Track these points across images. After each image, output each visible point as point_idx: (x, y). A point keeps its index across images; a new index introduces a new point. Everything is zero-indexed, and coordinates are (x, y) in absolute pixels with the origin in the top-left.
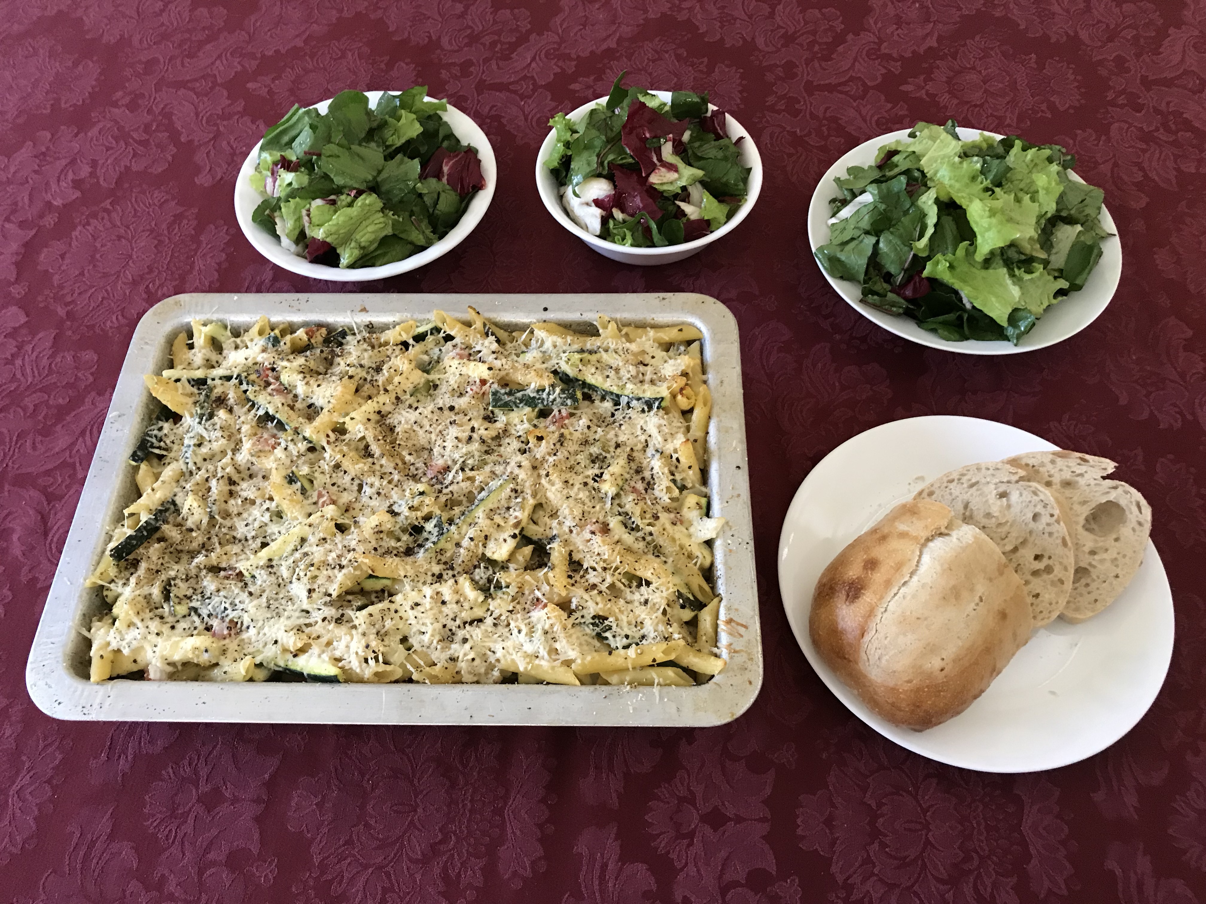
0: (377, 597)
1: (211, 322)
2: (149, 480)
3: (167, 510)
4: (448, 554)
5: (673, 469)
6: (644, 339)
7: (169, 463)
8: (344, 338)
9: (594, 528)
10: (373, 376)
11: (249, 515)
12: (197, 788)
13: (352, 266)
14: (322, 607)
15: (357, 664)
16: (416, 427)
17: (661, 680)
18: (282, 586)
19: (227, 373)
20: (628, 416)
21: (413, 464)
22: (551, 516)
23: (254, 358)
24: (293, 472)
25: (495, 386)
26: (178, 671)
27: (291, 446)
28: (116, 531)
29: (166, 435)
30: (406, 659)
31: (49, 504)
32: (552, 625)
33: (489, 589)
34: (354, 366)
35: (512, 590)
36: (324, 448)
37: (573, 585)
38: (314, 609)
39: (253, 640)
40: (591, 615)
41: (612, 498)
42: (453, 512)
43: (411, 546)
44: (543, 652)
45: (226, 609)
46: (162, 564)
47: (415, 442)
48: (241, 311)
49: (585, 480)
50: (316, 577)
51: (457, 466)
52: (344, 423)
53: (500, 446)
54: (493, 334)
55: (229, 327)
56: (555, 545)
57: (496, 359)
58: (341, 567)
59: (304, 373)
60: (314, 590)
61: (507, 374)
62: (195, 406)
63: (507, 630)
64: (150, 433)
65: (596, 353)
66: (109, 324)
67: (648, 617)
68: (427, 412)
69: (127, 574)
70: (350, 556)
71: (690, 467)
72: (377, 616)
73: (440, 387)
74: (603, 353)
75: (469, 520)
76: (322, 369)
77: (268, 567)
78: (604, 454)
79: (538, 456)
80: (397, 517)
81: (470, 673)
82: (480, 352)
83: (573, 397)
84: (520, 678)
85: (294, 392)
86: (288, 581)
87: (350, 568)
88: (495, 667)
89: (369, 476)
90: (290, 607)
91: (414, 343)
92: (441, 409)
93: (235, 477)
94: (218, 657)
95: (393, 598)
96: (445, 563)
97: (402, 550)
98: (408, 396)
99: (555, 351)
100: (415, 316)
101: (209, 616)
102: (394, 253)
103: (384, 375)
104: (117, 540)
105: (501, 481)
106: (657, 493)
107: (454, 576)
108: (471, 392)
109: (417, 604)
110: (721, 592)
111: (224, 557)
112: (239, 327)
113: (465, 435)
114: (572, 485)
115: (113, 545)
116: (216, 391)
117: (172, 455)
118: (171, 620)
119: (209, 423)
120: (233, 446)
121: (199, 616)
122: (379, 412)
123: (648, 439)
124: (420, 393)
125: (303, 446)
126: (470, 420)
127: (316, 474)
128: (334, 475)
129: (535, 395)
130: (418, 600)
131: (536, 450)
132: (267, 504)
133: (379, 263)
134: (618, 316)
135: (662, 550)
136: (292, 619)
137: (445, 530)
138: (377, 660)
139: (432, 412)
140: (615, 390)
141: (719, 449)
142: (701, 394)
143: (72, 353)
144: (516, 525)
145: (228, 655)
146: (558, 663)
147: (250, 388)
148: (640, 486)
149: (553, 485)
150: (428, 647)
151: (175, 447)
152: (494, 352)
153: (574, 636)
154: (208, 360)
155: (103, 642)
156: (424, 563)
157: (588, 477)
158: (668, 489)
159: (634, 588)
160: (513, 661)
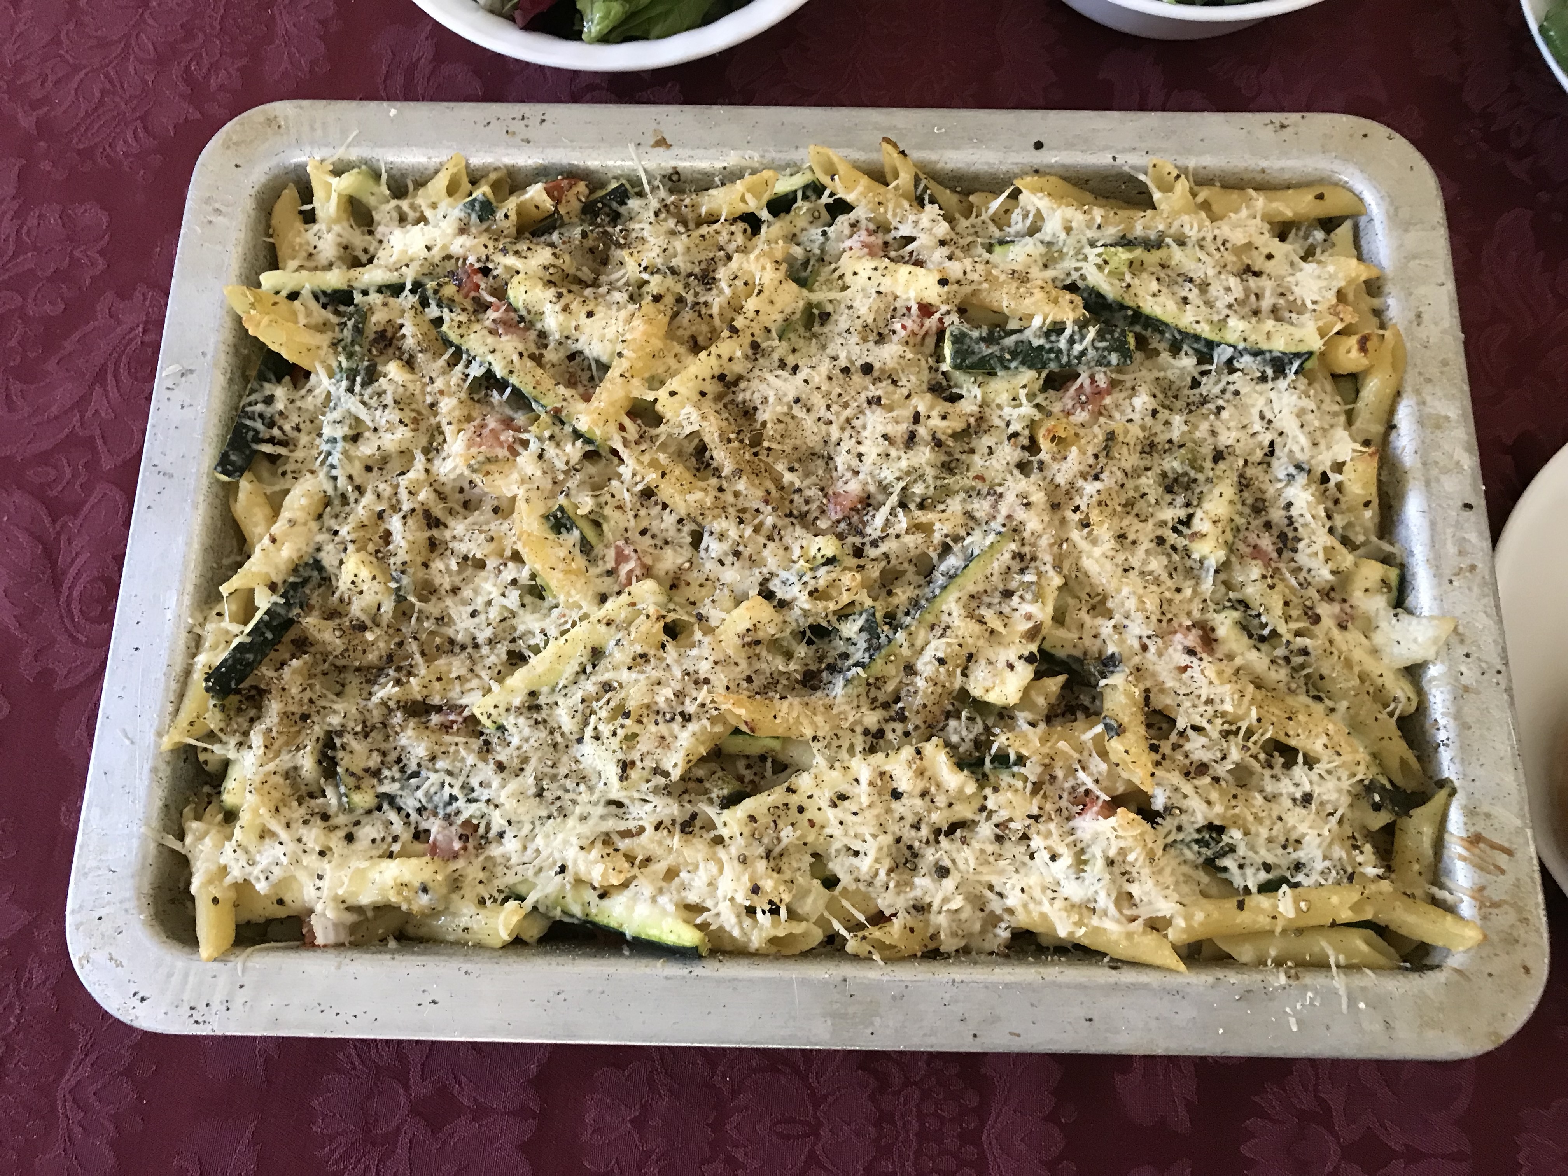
0: (755, 776)
1: (349, 167)
2: (261, 514)
3: (305, 581)
5: (1331, 506)
6: (1243, 213)
7: (295, 478)
8: (623, 203)
9: (1191, 639)
10: (696, 294)
11: (476, 593)
13: (606, 39)
14: (652, 798)
15: (733, 920)
16: (797, 411)
17: (1342, 956)
18: (561, 747)
19: (392, 278)
20: (1232, 388)
21: (799, 490)
22: (1093, 608)
23: (444, 247)
24: (561, 509)
25: (954, 322)
26: (367, 918)
27: (551, 451)
28: (208, 627)
29: (281, 413)
30: (827, 907)
32: (1123, 852)
33: (983, 764)
34: (658, 271)
35: (1032, 771)
36: (616, 456)
37: (1158, 764)
38: (634, 800)
39: (513, 861)
40: (1197, 826)
41: (1217, 572)
42: (895, 601)
43: (813, 667)
44: (1104, 901)
45: (453, 798)
46: (311, 701)
47: (798, 442)
48: (407, 141)
49: (1159, 532)
50: (635, 735)
51: (894, 499)
52: (655, 402)
53: (972, 451)
54: (932, 201)
55: (384, 176)
56: (1116, 679)
57: (950, 258)
58: (687, 718)
59: (555, 284)
60: (633, 763)
61: (975, 292)
62: (337, 354)
63: (1023, 849)
64: (249, 409)
65: (1159, 247)
66: (120, 147)
67: (1312, 830)
68: (819, 377)
69: (243, 721)
70: (703, 695)
71: (1367, 504)
72: (764, 819)
73: (834, 317)
74: (1174, 246)
75: (930, 618)
76: (587, 274)
77: (530, 708)
78: (1192, 473)
79: (1061, 479)
80: (785, 611)
81: (953, 935)
82: (910, 240)
83: (1121, 348)
85: (539, 326)
86: (574, 738)
87: (705, 722)
88: (1001, 922)
89: (715, 517)
90: (585, 797)
91: (770, 217)
92: (846, 371)
93: (438, 510)
94: (446, 897)
95: (793, 782)
96: (886, 706)
97: (798, 677)
98: (776, 341)
99: (1071, 240)
101: (420, 811)
103: (721, 292)
104: (213, 647)
105: (991, 536)
106: (1302, 558)
107: (910, 738)
108: (903, 333)
109: (843, 797)
110: (1451, 776)
111: (437, 685)
112: (404, 176)
113: (900, 430)
114: (1134, 543)
116: (374, 319)
117: (299, 454)
118: (341, 819)
119: (369, 391)
120: (424, 441)
121: (399, 810)
122: (722, 377)
123: (1277, 439)
124: (795, 330)
125: (574, 451)
126: (908, 396)
127: (608, 511)
128: (643, 512)
129: (1042, 341)
130: (844, 788)
131: (1056, 466)
132: (511, 572)
133: (659, 29)
134: (1192, 163)
135: (1327, 684)
136: (591, 822)
137: (883, 639)
138: (775, 917)
139: (830, 378)
140: (1206, 331)
141: (1424, 464)
143: (58, 207)
144: (1033, 634)
145: (467, 891)
146: (1138, 925)
147: (446, 315)
148: (1266, 542)
149: (1095, 542)
150: (870, 884)
151: (304, 439)
152: (942, 243)
153: (1168, 870)
154: (346, 247)
155: (213, 868)
156: (847, 708)
157: (1163, 524)
158: (1329, 555)
159: (1278, 770)
160: (1044, 916)
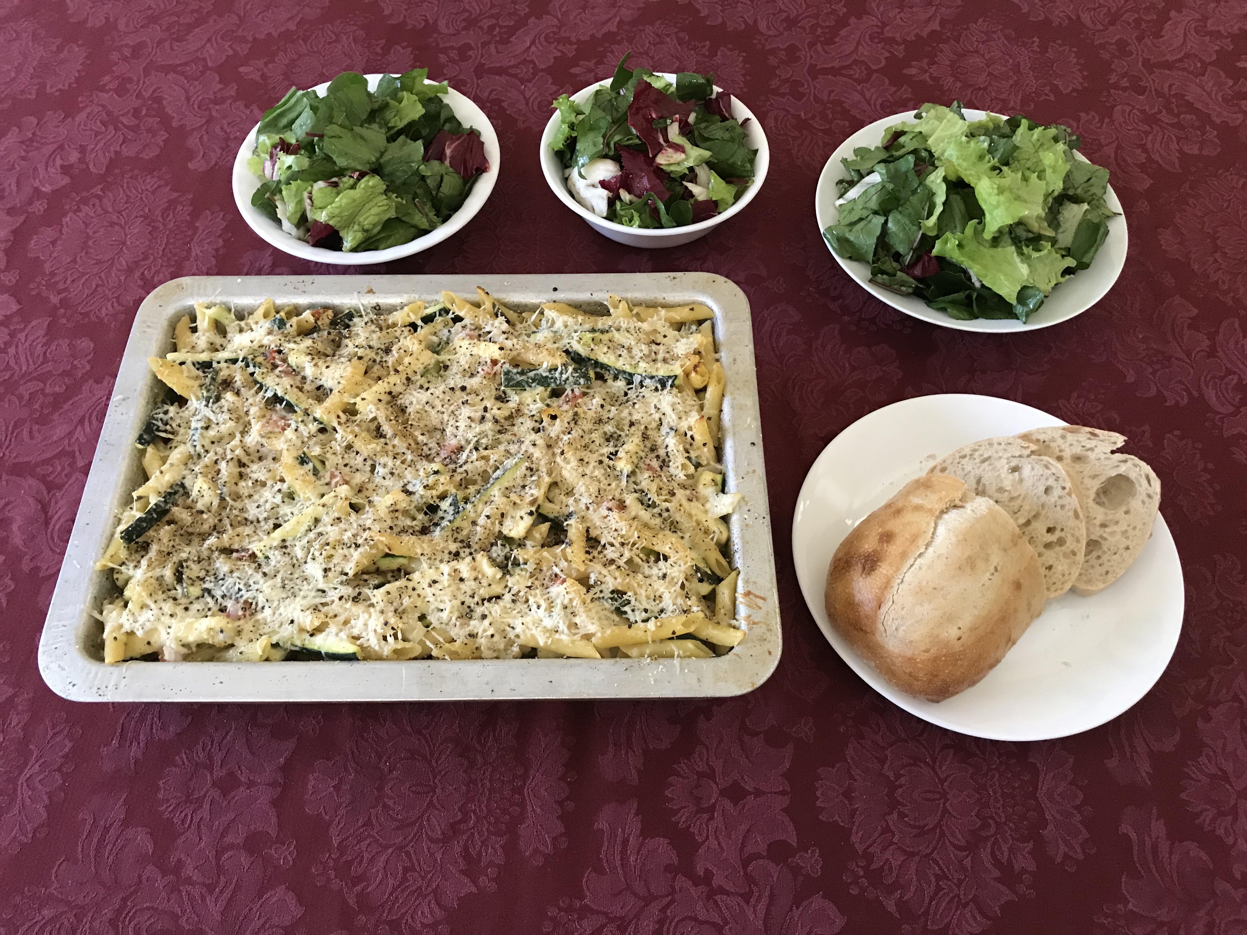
0: (393, 576)
1: (215, 305)
2: (157, 463)
3: (176, 493)
4: (465, 533)
5: (688, 446)
6: (655, 318)
7: (176, 447)
8: (350, 320)
9: (610, 505)
10: (382, 358)
11: (261, 497)
12: (212, 774)
13: (354, 250)
14: (339, 586)
15: (375, 642)
16: (427, 408)
17: (681, 652)
18: (296, 566)
19: (233, 356)
20: (642, 395)
21: (426, 444)
22: (567, 494)
23: (260, 341)
24: (304, 453)
25: (507, 366)
26: (192, 653)
27: (302, 427)
28: (125, 514)
29: (171, 418)
30: (425, 636)
31: (49, 493)
32: (571, 600)
33: (507, 566)
34: (363, 347)
35: (530, 567)
36: (335, 429)
37: (591, 561)
38: (330, 589)
39: (269, 620)
40: (610, 590)
41: (628, 476)
42: (468, 491)
43: (427, 525)
44: (563, 627)
45: (240, 590)
46: (173, 546)
47: (428, 423)
48: (245, 294)
49: (600, 458)
50: (332, 556)
51: (471, 446)
52: (355, 404)
53: (514, 425)
54: (502, 315)
55: (233, 310)
56: (572, 521)
57: (507, 339)
58: (357, 546)
59: (312, 355)
60: (330, 569)
61: (519, 354)
62: (201, 389)
63: (526, 606)
64: (155, 416)
65: (607, 332)
66: (104, 311)
67: (667, 591)
68: (438, 392)
69: (138, 556)
70: (366, 535)
71: (705, 445)
72: (395, 594)
73: (450, 368)
74: (615, 331)
75: (485, 499)
76: (329, 351)
77: (282, 547)
78: (618, 432)
79: (552, 435)
80: (412, 496)
81: (489, 649)
82: (489, 332)
83: (586, 376)
84: (539, 654)
85: (302, 374)
86: (303, 561)
87: (367, 547)
88: (514, 642)
89: (382, 456)
90: (306, 587)
91: (423, 324)
92: (452, 389)
93: (245, 460)
94: (233, 638)
95: (411, 576)
96: (462, 541)
97: (417, 528)
98: (419, 377)
99: (566, 330)
100: (423, 297)
101: (223, 597)
102: (397, 236)
103: (393, 356)
104: (126, 523)
105: (516, 460)
106: (672, 470)
107: (471, 554)
108: (482, 372)
109: (435, 582)
110: (739, 565)
111: (237, 538)
112: (243, 310)
113: (477, 415)
114: (588, 463)
115: (122, 527)
116: (222, 374)
117: (179, 438)
118: (184, 601)
119: (216, 405)
120: (241, 429)
121: (213, 597)
122: (390, 393)
123: (662, 417)
124: (430, 374)
125: (313, 427)
126: (482, 400)
127: (328, 455)
128: (346, 456)
129: (547, 374)
130: (435, 578)
131: (550, 429)
132: (279, 486)
133: (383, 246)
134: (629, 295)
135: (679, 526)
136: (308, 599)
137: (461, 509)
138: (396, 638)
139: (444, 393)
140: (628, 369)
141: (733, 426)
142: (715, 372)
143: (68, 341)
144: (533, 503)
145: (244, 635)
146: (577, 637)
147: (257, 370)
148: (655, 464)
149: (568, 463)
150: (447, 624)
151: (182, 431)
152: (504, 333)
153: (594, 611)
154: (212, 344)
155: (115, 624)
156: (441, 541)
157: (602, 455)
158: (684, 466)
159: (651, 563)
160: (533, 636)
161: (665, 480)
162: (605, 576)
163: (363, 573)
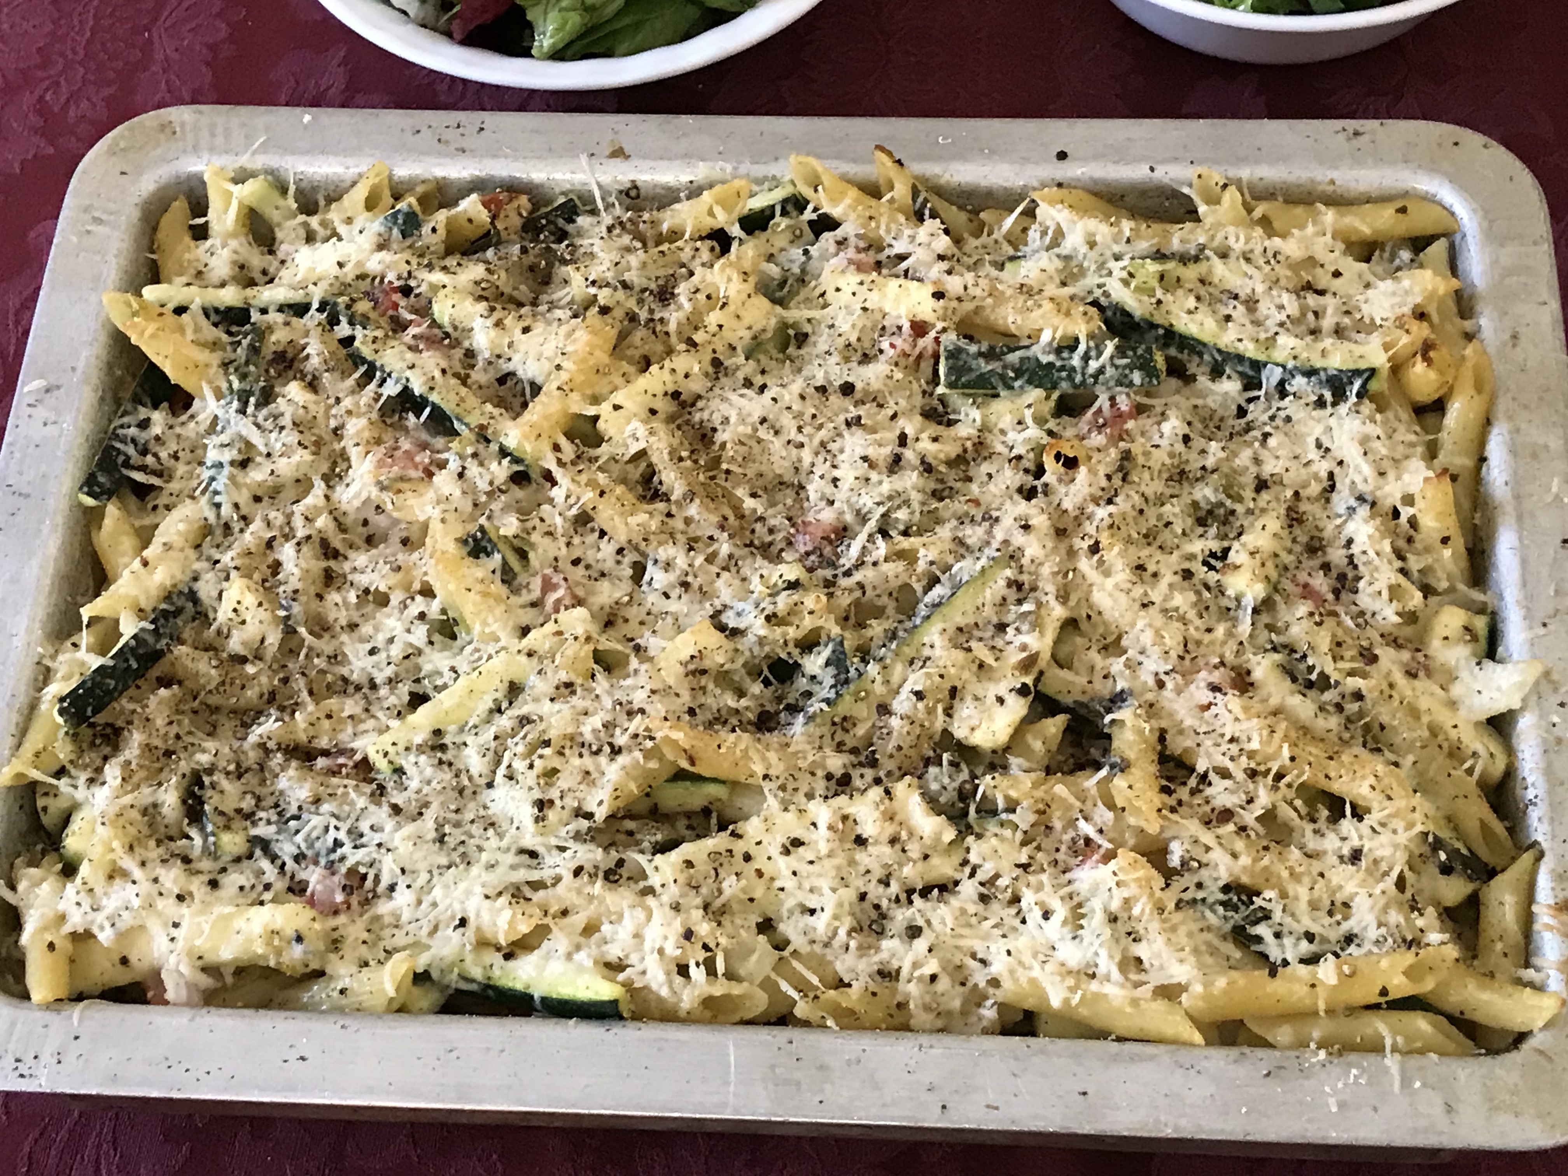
0: (689, 827)
1: (253, 175)
2: (128, 543)
3: (178, 612)
4: (861, 731)
5: (1401, 543)
6: (1310, 229)
7: (168, 508)
8: (571, 221)
9: (1217, 677)
10: (651, 311)
11: (377, 629)
13: (559, 55)
14: (570, 844)
15: (661, 977)
16: (763, 433)
17: (1401, 1041)
18: (468, 792)
19: (297, 297)
20: (1282, 414)
21: (761, 519)
22: (1105, 648)
23: (359, 264)
24: (482, 529)
25: (950, 339)
26: (224, 988)
27: (473, 470)
28: (61, 658)
29: (157, 438)
30: (776, 969)
32: (1127, 902)
33: (966, 814)
35: (1024, 818)
36: (549, 477)
37: (1173, 810)
38: (549, 848)
39: (405, 917)
40: (1221, 883)
41: (1256, 611)
42: (869, 633)
43: (772, 708)
44: (1107, 965)
45: (338, 844)
46: (178, 737)
47: (764, 468)
48: (322, 150)
49: (1186, 565)
50: (555, 771)
51: (871, 525)
52: (596, 418)
53: (970, 479)
54: (933, 216)
55: (292, 188)
56: (1125, 714)
57: (949, 272)
58: (616, 751)
59: (487, 299)
60: (551, 802)
61: (978, 310)
62: (227, 374)
63: (1013, 911)
64: (120, 432)
65: (1196, 259)
67: (1363, 891)
68: (790, 396)
69: (96, 757)
70: (637, 724)
71: (1445, 541)
72: (703, 866)
73: (812, 339)
74: (1215, 260)
75: (909, 652)
76: (524, 292)
77: (433, 748)
78: (1228, 503)
79: (1067, 504)
80: (737, 638)
81: (927, 1008)
82: (905, 256)
83: (1146, 366)
84: (1042, 1027)
85: (466, 344)
86: (483, 781)
87: (638, 755)
88: (986, 998)
89: (660, 544)
90: (494, 842)
91: (742, 234)
92: (822, 390)
93: (337, 542)
94: (322, 956)
95: (741, 827)
96: (854, 751)
97: (751, 716)
98: (741, 359)
99: (1093, 255)
100: (743, 169)
101: (299, 858)
102: (658, 24)
103: (680, 307)
104: (67, 678)
105: (983, 562)
106: (1365, 600)
107: (878, 781)
108: (891, 352)
109: (797, 843)
110: (1540, 838)
111: (326, 724)
112: (315, 189)
113: (883, 453)
114: (1155, 575)
115: (58, 688)
116: (273, 338)
117: (174, 486)
118: (206, 865)
119: (265, 412)
120: (325, 468)
121: (274, 859)
122: (676, 395)
123: (1337, 470)
124: (766, 352)
125: (501, 470)
126: (894, 417)
127: (535, 537)
129: (1051, 358)
130: (798, 833)
131: (1062, 489)
132: (419, 604)
133: (624, 47)
134: (1245, 173)
135: (1388, 736)
136: (500, 870)
137: (852, 673)
138: (711, 972)
139: (802, 398)
140: (1249, 349)
141: (1517, 497)
142: (1469, 364)
144: (1027, 664)
145: (347, 949)
146: (1145, 991)
147: (359, 332)
148: (1321, 583)
149: (1107, 574)
150: (827, 945)
151: (181, 469)
152: (941, 257)
153: (1182, 931)
154: (242, 267)
155: (51, 914)
156: (808, 747)
157: (1191, 557)
158: (1395, 592)
159: (1322, 824)
160: (1033, 982)
161: (1349, 622)
162: (1208, 849)
163: (630, 815)
